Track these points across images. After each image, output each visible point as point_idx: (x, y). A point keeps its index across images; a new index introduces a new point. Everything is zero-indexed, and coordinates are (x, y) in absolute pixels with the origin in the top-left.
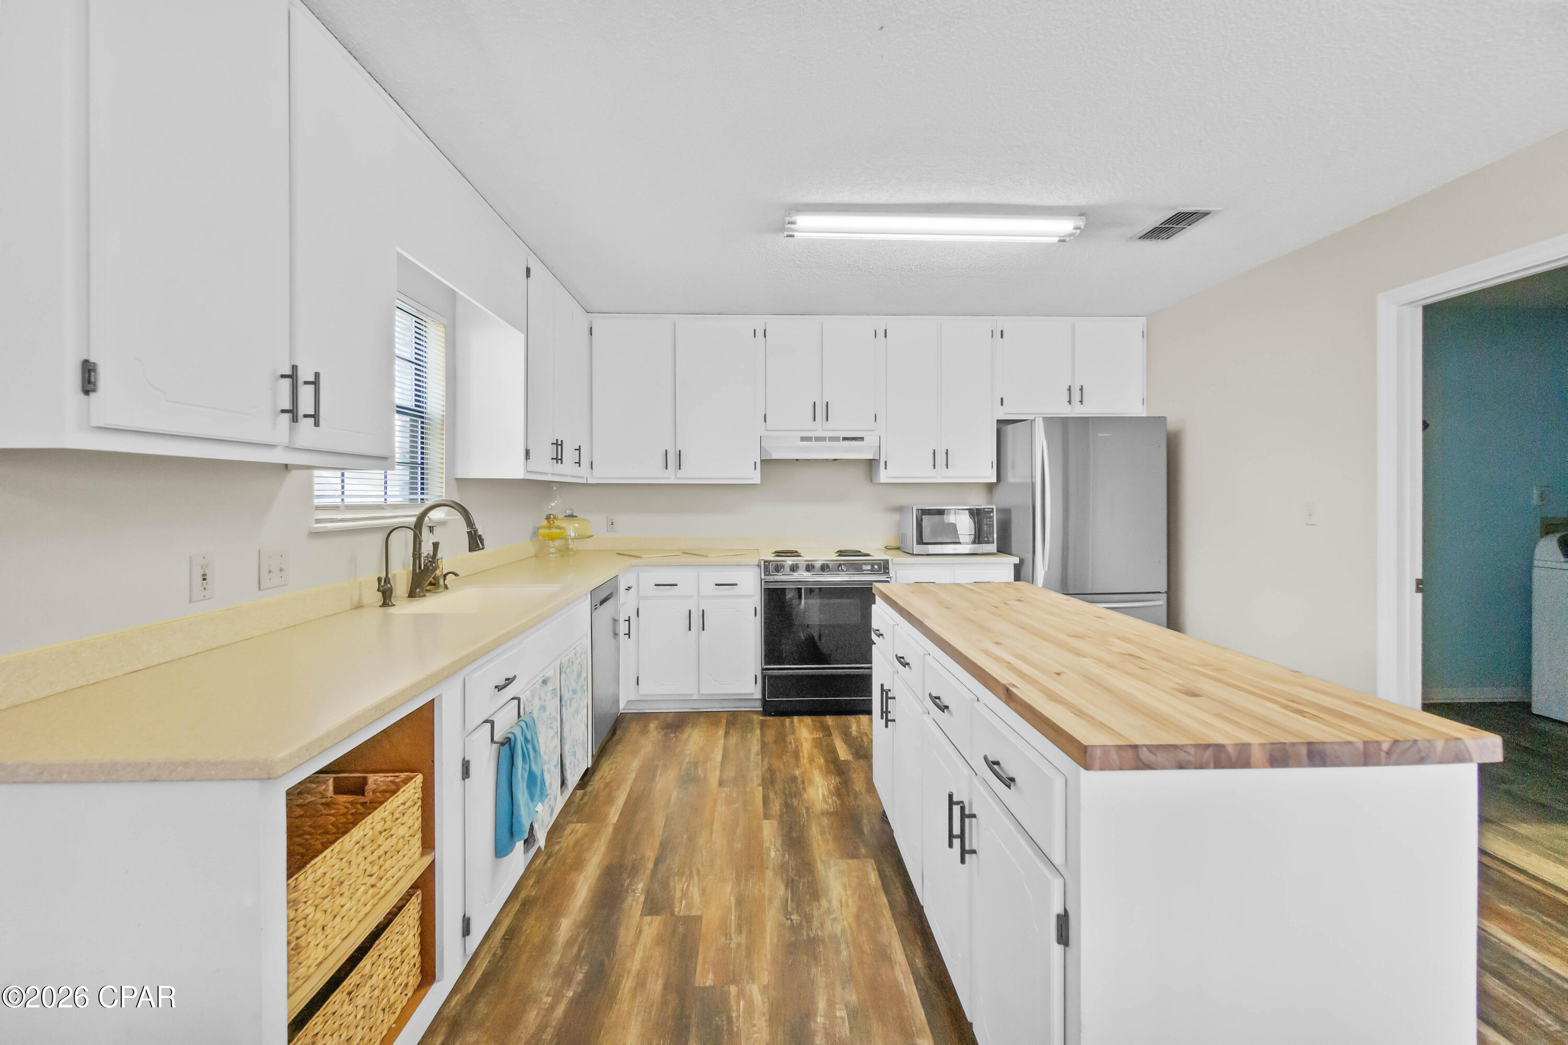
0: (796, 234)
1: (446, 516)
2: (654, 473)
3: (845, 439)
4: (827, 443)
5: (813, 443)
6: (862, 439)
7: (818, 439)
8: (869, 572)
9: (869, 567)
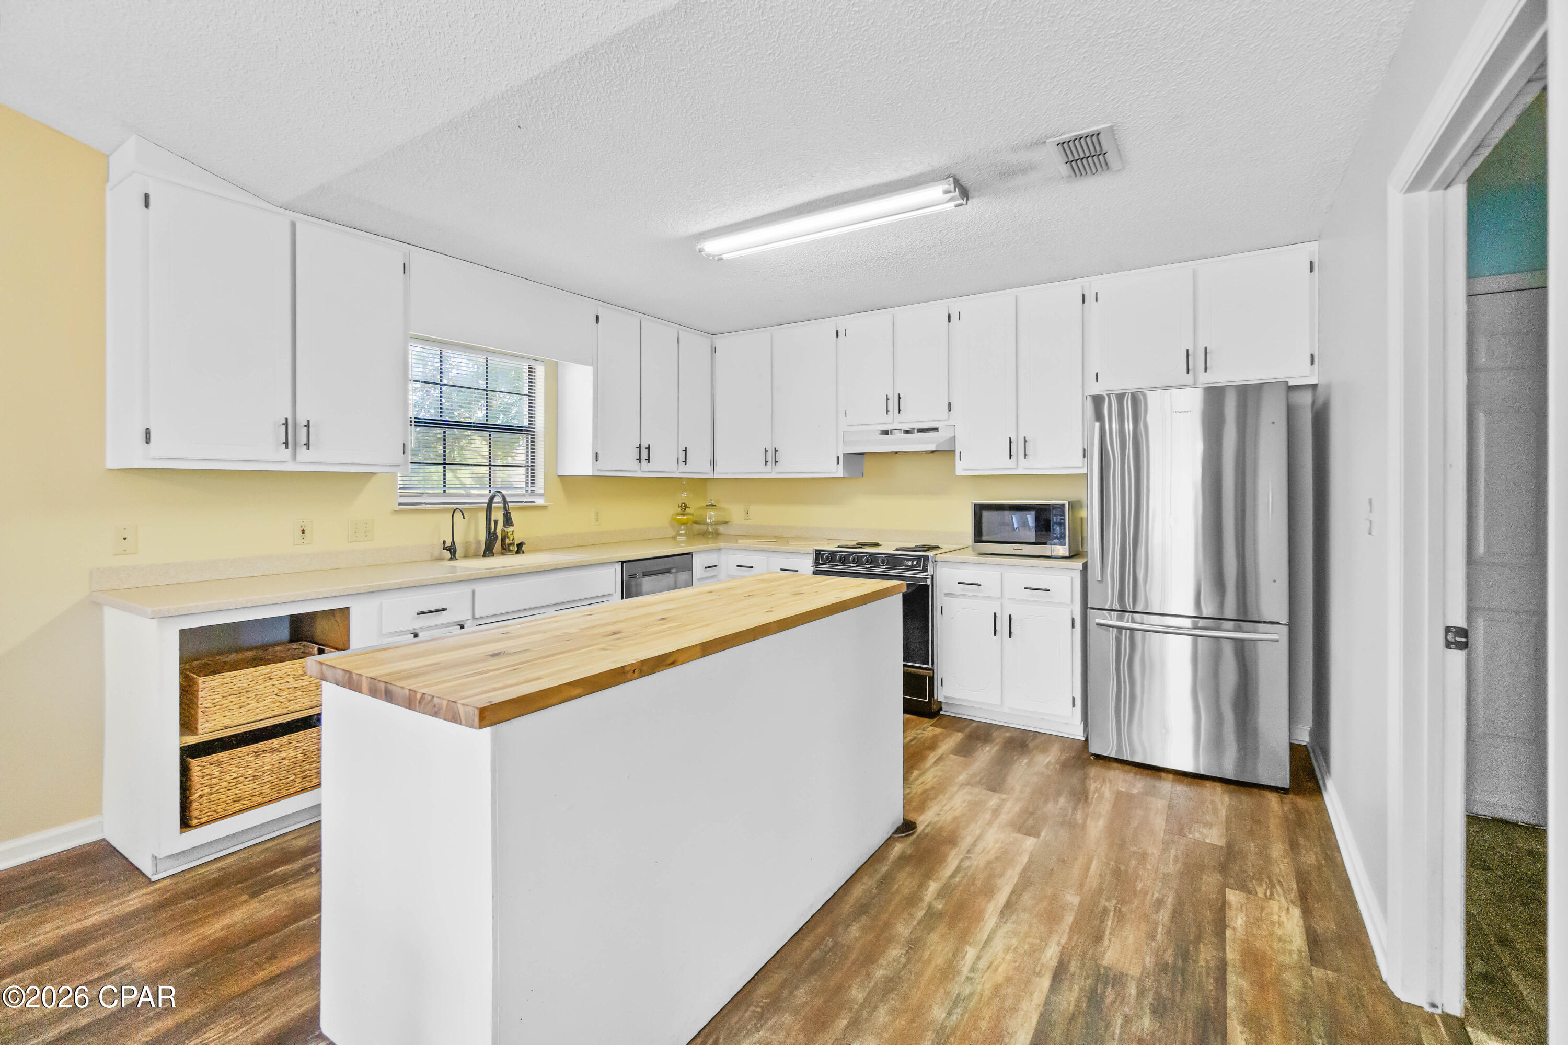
0: (724, 256)
1: (545, 502)
2: (755, 468)
3: (920, 430)
4: (903, 436)
5: (890, 437)
6: (936, 429)
7: (894, 432)
8: (908, 568)
9: (910, 563)
